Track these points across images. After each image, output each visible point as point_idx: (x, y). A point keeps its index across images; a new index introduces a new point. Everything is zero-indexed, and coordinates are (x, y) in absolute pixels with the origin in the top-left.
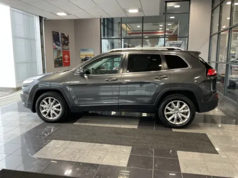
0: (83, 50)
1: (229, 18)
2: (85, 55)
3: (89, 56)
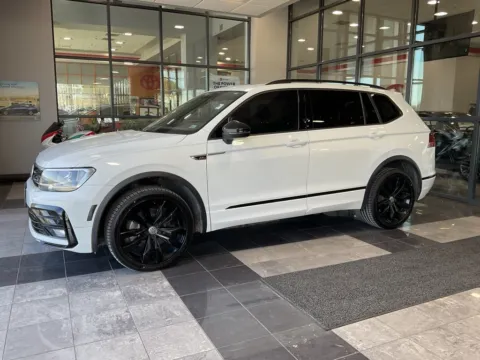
2: (12, 99)
3: (25, 101)
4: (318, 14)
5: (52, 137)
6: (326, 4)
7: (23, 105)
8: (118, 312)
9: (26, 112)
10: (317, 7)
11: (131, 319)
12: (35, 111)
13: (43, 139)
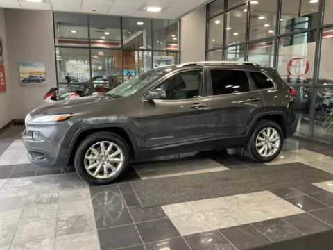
0: (24, 65)
1: (228, 29)
2: (29, 73)
3: (36, 75)
4: (223, 15)
5: (50, 97)
6: (228, 8)
7: (36, 77)
8: (53, 194)
9: (38, 81)
10: (222, 10)
11: (58, 198)
12: (43, 80)
13: (46, 97)
